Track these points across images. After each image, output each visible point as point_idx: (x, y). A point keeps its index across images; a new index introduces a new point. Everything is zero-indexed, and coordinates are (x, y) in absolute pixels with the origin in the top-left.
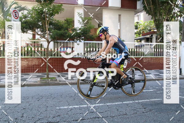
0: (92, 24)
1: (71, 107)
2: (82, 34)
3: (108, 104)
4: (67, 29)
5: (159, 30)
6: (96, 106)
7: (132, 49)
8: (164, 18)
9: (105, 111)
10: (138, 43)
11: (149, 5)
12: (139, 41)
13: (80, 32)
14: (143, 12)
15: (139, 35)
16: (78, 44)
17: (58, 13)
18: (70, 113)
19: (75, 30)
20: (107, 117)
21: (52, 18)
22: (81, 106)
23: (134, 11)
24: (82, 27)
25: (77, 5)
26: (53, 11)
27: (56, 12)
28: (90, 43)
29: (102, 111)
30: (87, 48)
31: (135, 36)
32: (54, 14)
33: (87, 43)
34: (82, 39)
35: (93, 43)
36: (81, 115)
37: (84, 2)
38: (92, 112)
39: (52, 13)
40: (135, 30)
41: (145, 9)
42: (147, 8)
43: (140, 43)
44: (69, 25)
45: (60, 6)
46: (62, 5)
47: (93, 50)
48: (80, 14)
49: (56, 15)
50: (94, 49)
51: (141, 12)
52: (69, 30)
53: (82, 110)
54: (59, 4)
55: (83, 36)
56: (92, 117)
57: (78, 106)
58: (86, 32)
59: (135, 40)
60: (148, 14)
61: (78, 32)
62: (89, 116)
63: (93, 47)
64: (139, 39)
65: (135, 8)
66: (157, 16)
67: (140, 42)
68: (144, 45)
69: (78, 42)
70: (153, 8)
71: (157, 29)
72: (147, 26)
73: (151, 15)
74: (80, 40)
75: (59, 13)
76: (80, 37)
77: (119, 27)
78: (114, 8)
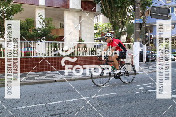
0: (53, 25)
1: (29, 106)
2: (43, 34)
3: (66, 101)
4: (28, 30)
5: (116, 31)
6: (55, 104)
7: (91, 49)
8: (119, 20)
9: (63, 108)
10: (98, 43)
11: (106, 8)
12: (98, 41)
13: (40, 32)
14: (101, 14)
15: (99, 35)
16: (39, 45)
17: (17, 13)
18: (27, 113)
19: (35, 30)
20: (64, 113)
21: (10, 18)
22: (40, 105)
23: (93, 13)
24: (42, 27)
25: (39, 5)
26: (11, 10)
27: (15, 11)
28: (51, 43)
29: (60, 108)
30: (48, 48)
31: (95, 36)
32: (12, 13)
33: (48, 43)
34: (43, 40)
35: (54, 43)
36: (39, 113)
37: (45, 3)
38: (50, 110)
39: (11, 13)
40: (95, 31)
41: (103, 12)
42: (105, 11)
43: (100, 43)
44: (29, 25)
45: (20, 6)
46: (21, 5)
47: (54, 50)
48: (41, 14)
49: (15, 14)
50: (56, 49)
51: (100, 14)
52: (30, 30)
53: (40, 108)
54: (18, 4)
55: (43, 37)
56: (49, 115)
57: (36, 105)
58: (47, 32)
59: (95, 40)
60: (105, 17)
61: (39, 32)
62: (46, 114)
63: (54, 47)
64: (98, 39)
65: (95, 10)
66: (113, 18)
67: (100, 41)
68: (102, 45)
69: (39, 42)
70: (110, 11)
71: (114, 30)
72: (105, 27)
73: (108, 18)
74: (40, 40)
75: (19, 13)
76: (40, 37)
77: (80, 28)
78: (75, 10)
